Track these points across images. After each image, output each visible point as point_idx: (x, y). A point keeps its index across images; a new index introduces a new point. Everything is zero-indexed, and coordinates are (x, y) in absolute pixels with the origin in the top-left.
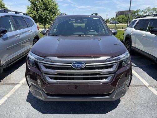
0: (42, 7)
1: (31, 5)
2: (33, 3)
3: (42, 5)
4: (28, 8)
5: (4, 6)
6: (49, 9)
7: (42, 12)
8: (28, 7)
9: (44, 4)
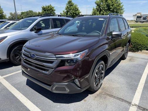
0: (104, 8)
1: (96, 7)
2: (98, 5)
3: (105, 6)
4: (93, 10)
5: (78, 9)
6: (111, 10)
7: (104, 12)
8: (94, 8)
9: (107, 5)
